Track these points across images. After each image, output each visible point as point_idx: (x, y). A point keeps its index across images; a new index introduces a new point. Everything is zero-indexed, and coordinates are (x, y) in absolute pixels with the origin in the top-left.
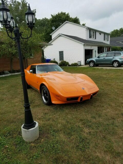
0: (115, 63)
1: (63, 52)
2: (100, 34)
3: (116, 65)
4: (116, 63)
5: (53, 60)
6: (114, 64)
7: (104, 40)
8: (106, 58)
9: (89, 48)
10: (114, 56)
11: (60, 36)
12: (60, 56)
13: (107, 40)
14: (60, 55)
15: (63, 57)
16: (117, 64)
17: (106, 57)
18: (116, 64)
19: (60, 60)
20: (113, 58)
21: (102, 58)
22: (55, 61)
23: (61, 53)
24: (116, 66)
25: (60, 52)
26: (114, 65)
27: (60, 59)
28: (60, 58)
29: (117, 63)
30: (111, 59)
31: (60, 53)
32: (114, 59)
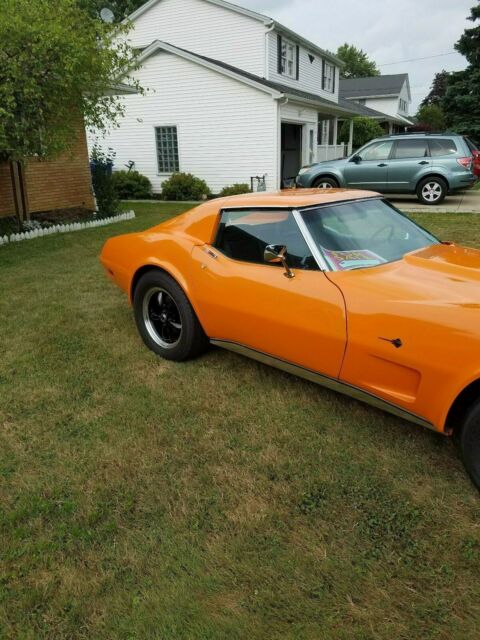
0: (428, 186)
1: (175, 129)
2: (312, 59)
3: (435, 196)
4: (432, 186)
5: (127, 169)
6: (426, 190)
7: (323, 87)
8: (392, 164)
9: (293, 116)
10: (426, 155)
11: (160, 51)
12: (159, 150)
13: (331, 90)
14: (159, 144)
15: (177, 157)
16: (438, 189)
17: (391, 157)
18: (432, 191)
19: (161, 170)
20: (423, 163)
21: (374, 165)
22: (136, 172)
23: (167, 139)
24: (431, 199)
25: (158, 129)
26: (424, 194)
27: (160, 164)
28: (160, 157)
29: (436, 186)
30: (414, 171)
31: (158, 137)
32: (426, 170)
